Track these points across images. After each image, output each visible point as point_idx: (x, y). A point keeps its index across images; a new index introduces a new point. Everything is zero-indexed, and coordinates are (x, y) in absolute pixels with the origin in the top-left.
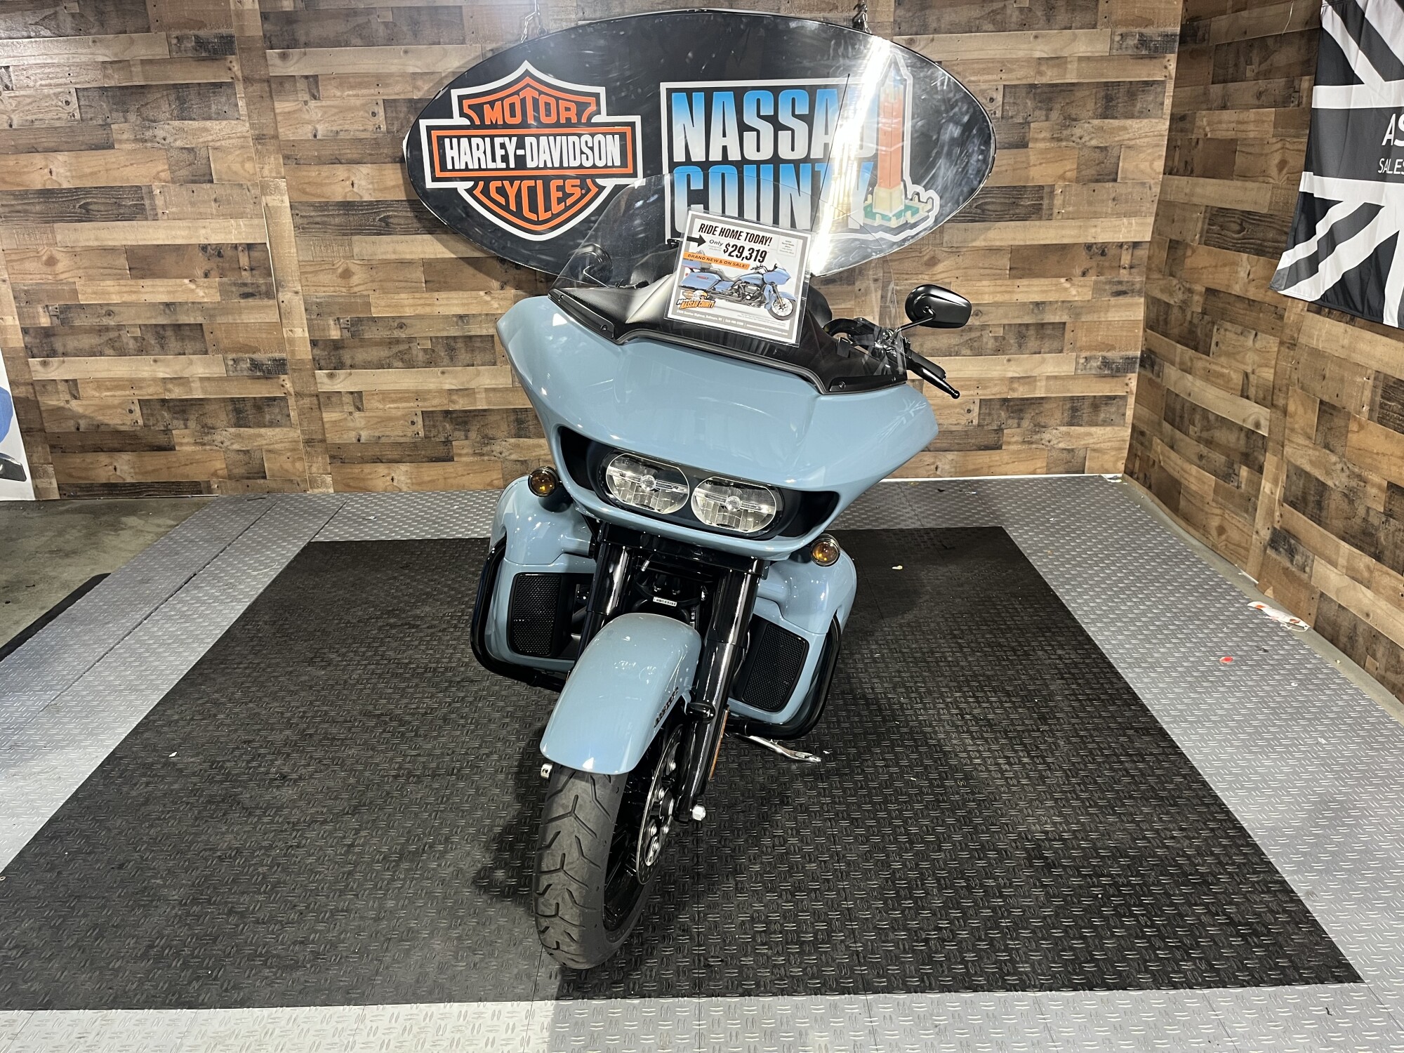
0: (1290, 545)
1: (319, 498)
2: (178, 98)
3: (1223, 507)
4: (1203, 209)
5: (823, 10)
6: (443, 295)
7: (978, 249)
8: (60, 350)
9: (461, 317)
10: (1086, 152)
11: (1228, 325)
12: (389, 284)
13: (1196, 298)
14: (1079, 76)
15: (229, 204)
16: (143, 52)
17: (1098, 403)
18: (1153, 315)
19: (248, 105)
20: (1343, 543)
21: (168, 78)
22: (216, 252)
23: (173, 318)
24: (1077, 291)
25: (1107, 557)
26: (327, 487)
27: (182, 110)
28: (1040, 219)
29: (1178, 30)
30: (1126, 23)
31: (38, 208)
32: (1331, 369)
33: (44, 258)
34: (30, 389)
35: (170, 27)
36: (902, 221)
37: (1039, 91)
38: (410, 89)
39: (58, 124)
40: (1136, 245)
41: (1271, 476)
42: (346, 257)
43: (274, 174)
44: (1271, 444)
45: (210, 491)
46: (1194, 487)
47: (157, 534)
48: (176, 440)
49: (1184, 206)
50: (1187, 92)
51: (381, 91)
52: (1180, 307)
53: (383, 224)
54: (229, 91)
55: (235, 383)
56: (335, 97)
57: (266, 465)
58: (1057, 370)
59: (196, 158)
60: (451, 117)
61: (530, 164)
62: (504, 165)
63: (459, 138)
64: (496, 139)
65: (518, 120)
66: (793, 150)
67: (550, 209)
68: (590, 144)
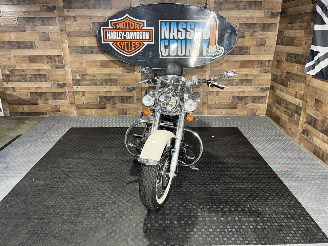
0: (307, 133)
1: (73, 117)
2: (42, 20)
3: (290, 124)
4: (286, 53)
5: (197, 4)
6: (105, 69)
7: (232, 61)
8: (11, 80)
9: (109, 74)
10: (258, 39)
11: (292, 80)
12: (92, 66)
13: (284, 74)
14: (257, 21)
15: (53, 46)
16: (34, 9)
17: (260, 98)
18: (273, 78)
19: (59, 22)
20: (321, 133)
21: (40, 15)
22: (50, 57)
23: (39, 73)
24: (255, 71)
25: (263, 135)
26: (75, 114)
27: (43, 23)
28: (247, 54)
29: (280, 11)
30: (268, 9)
31: (7, 46)
32: (318, 92)
33: (8, 58)
34: (3, 89)
35: (41, 3)
36: (215, 54)
37: (247, 24)
38: (98, 20)
39: (12, 26)
40: (269, 61)
41: (302, 117)
42: (81, 59)
43: (65, 39)
44: (303, 109)
45: (46, 114)
46: (283, 119)
47: (33, 125)
48: (39, 102)
49: (281, 52)
50: (282, 26)
51: (91, 20)
52: (280, 76)
53: (91, 52)
54: (54, 19)
55: (53, 89)
56: (80, 21)
57: (60, 109)
58: (250, 90)
59: (46, 35)
60: (109, 26)
61: (127, 38)
62: (121, 38)
63: (110, 31)
64: (119, 32)
65: (125, 28)
66: (190, 37)
67: (132, 49)
68: (142, 34)
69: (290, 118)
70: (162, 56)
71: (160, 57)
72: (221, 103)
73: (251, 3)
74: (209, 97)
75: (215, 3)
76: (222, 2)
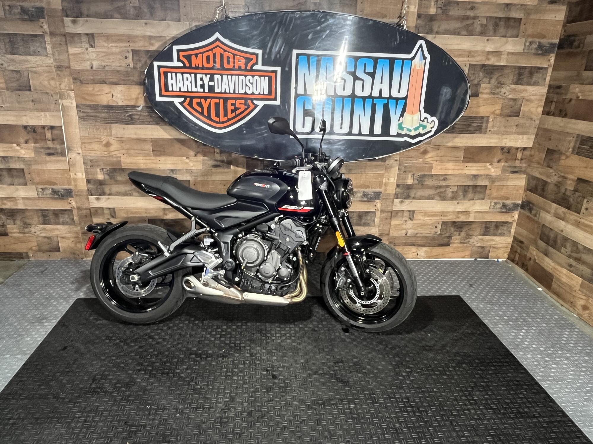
2: (10, 41)
3: (587, 296)
4: (575, 136)
6: (162, 158)
7: (449, 147)
9: (172, 170)
10: (506, 101)
12: (132, 151)
13: (569, 182)
14: (507, 62)
15: (40, 103)
17: (498, 225)
18: (532, 185)
19: (52, 48)
21: (5, 30)
22: (32, 130)
23: (7, 165)
24: (494, 170)
27: (13, 48)
28: (480, 133)
29: (557, 41)
30: (532, 36)
37: (487, 68)
38: (147, 44)
40: (525, 149)
42: (107, 136)
43: (67, 88)
45: (27, 257)
46: (564, 280)
48: (9, 230)
50: (562, 74)
51: (131, 45)
52: (556, 185)
53: (130, 119)
54: (41, 40)
55: (43, 201)
56: (104, 46)
57: (60, 245)
58: (481, 208)
59: (21, 76)
60: (172, 60)
61: (217, 90)
62: (202, 90)
63: (176, 73)
64: (198, 75)
65: (210, 65)
66: (363, 91)
67: (227, 116)
69: (587, 283)
72: (418, 235)
73: (498, 20)
74: (394, 222)
75: (419, 16)
76: (436, 15)
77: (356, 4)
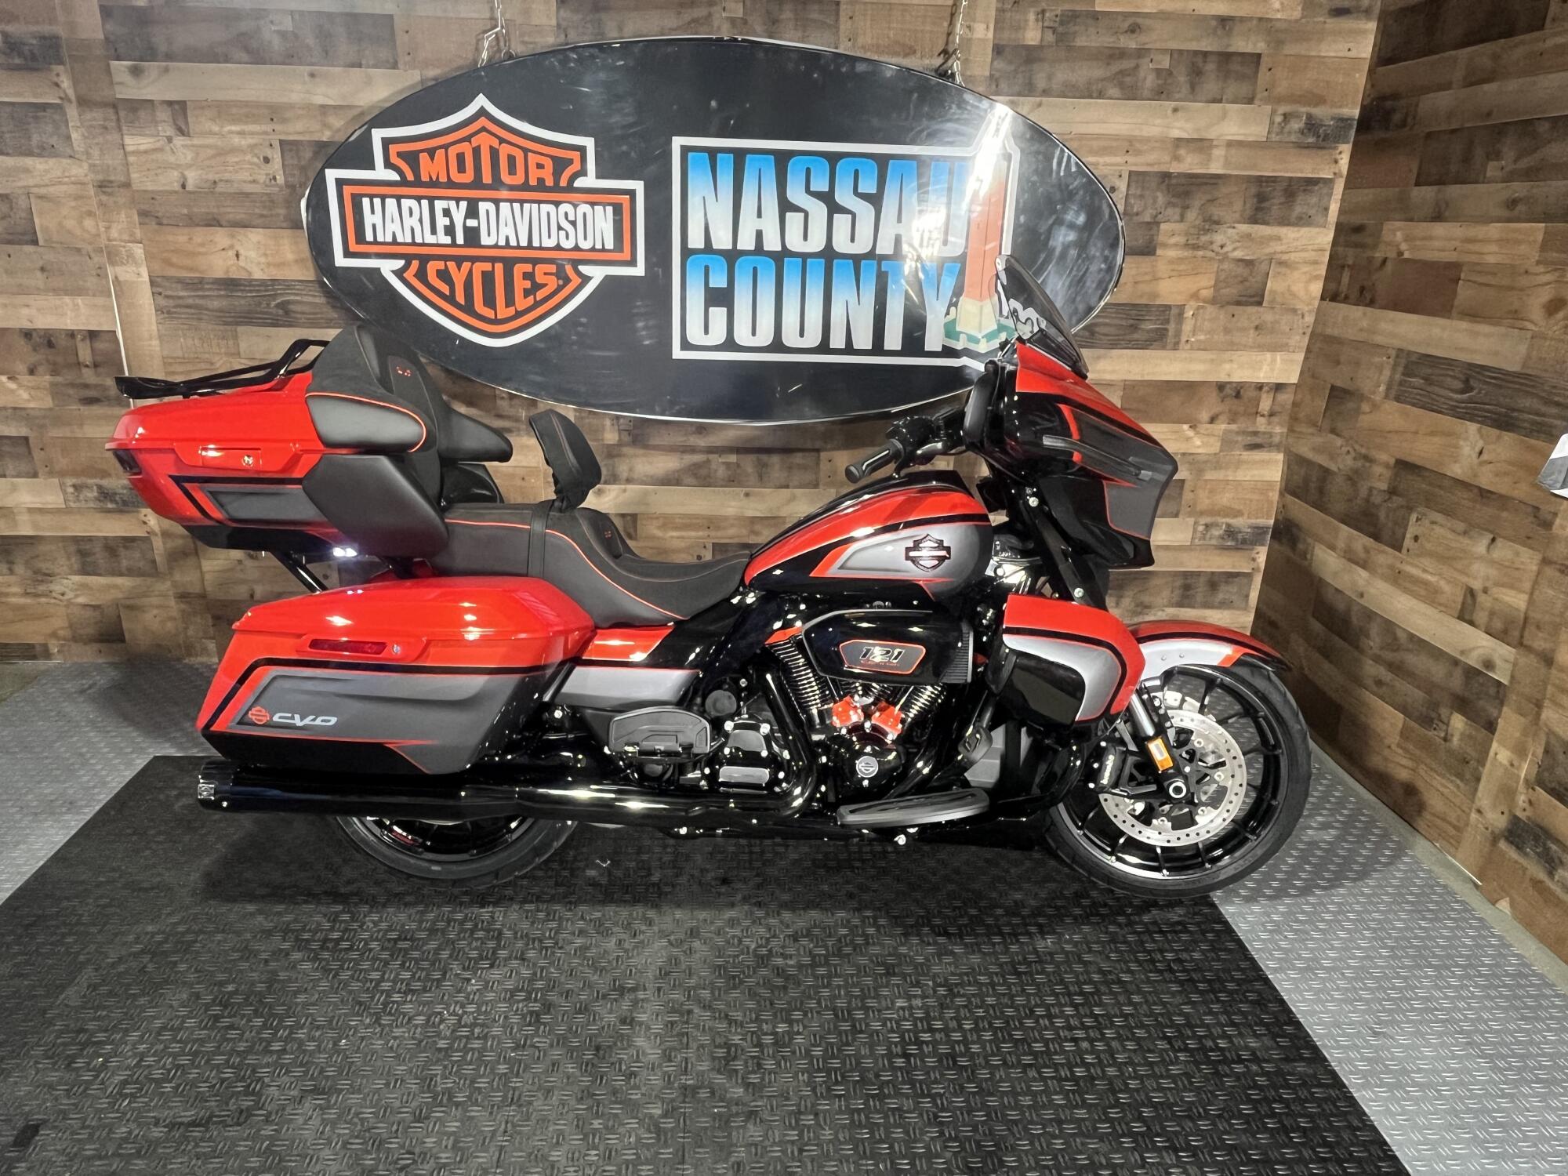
0: (1547, 850)
3: (1415, 759)
4: (1393, 353)
5: (896, 54)
10: (1227, 265)
11: (1437, 516)
13: (1378, 470)
14: (1227, 164)
15: (62, 275)
17: (1215, 581)
18: (1298, 479)
19: (85, 137)
22: (44, 341)
24: (1201, 442)
26: (208, 655)
28: (1164, 348)
29: (1356, 113)
30: (1291, 99)
37: (1174, 181)
38: (318, 127)
40: (1279, 387)
41: (1510, 742)
42: (229, 354)
43: (126, 237)
44: (1514, 697)
49: (1358, 344)
50: (1367, 195)
51: (278, 127)
52: (1350, 478)
53: (281, 312)
54: (57, 117)
55: (78, 517)
56: (211, 133)
57: (125, 625)
58: (1169, 538)
59: (11, 208)
61: (485, 240)
62: (448, 240)
63: (383, 198)
64: (437, 202)
66: (853, 240)
67: (512, 304)
68: (571, 218)
69: (1412, 724)
70: (686, 345)
71: (678, 353)
73: (1199, 60)
75: (998, 50)
76: (1040, 47)
77: (837, 20)
